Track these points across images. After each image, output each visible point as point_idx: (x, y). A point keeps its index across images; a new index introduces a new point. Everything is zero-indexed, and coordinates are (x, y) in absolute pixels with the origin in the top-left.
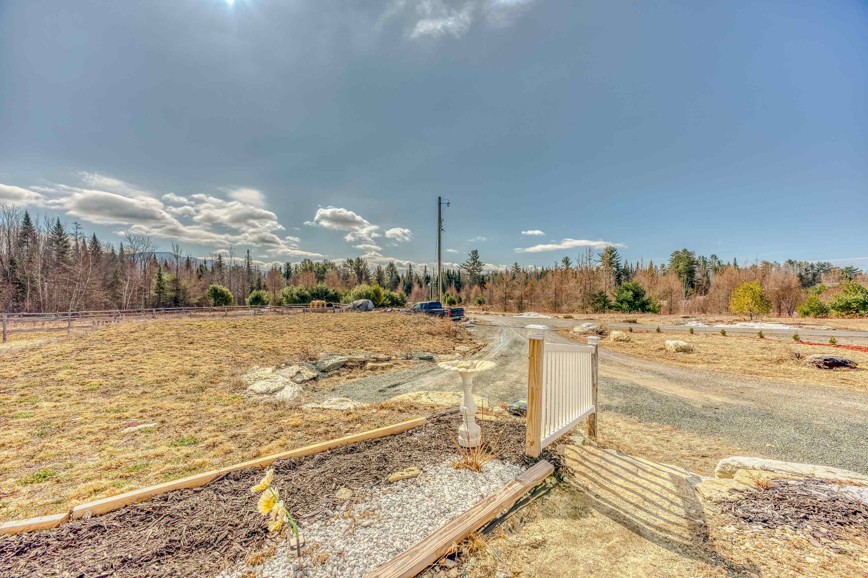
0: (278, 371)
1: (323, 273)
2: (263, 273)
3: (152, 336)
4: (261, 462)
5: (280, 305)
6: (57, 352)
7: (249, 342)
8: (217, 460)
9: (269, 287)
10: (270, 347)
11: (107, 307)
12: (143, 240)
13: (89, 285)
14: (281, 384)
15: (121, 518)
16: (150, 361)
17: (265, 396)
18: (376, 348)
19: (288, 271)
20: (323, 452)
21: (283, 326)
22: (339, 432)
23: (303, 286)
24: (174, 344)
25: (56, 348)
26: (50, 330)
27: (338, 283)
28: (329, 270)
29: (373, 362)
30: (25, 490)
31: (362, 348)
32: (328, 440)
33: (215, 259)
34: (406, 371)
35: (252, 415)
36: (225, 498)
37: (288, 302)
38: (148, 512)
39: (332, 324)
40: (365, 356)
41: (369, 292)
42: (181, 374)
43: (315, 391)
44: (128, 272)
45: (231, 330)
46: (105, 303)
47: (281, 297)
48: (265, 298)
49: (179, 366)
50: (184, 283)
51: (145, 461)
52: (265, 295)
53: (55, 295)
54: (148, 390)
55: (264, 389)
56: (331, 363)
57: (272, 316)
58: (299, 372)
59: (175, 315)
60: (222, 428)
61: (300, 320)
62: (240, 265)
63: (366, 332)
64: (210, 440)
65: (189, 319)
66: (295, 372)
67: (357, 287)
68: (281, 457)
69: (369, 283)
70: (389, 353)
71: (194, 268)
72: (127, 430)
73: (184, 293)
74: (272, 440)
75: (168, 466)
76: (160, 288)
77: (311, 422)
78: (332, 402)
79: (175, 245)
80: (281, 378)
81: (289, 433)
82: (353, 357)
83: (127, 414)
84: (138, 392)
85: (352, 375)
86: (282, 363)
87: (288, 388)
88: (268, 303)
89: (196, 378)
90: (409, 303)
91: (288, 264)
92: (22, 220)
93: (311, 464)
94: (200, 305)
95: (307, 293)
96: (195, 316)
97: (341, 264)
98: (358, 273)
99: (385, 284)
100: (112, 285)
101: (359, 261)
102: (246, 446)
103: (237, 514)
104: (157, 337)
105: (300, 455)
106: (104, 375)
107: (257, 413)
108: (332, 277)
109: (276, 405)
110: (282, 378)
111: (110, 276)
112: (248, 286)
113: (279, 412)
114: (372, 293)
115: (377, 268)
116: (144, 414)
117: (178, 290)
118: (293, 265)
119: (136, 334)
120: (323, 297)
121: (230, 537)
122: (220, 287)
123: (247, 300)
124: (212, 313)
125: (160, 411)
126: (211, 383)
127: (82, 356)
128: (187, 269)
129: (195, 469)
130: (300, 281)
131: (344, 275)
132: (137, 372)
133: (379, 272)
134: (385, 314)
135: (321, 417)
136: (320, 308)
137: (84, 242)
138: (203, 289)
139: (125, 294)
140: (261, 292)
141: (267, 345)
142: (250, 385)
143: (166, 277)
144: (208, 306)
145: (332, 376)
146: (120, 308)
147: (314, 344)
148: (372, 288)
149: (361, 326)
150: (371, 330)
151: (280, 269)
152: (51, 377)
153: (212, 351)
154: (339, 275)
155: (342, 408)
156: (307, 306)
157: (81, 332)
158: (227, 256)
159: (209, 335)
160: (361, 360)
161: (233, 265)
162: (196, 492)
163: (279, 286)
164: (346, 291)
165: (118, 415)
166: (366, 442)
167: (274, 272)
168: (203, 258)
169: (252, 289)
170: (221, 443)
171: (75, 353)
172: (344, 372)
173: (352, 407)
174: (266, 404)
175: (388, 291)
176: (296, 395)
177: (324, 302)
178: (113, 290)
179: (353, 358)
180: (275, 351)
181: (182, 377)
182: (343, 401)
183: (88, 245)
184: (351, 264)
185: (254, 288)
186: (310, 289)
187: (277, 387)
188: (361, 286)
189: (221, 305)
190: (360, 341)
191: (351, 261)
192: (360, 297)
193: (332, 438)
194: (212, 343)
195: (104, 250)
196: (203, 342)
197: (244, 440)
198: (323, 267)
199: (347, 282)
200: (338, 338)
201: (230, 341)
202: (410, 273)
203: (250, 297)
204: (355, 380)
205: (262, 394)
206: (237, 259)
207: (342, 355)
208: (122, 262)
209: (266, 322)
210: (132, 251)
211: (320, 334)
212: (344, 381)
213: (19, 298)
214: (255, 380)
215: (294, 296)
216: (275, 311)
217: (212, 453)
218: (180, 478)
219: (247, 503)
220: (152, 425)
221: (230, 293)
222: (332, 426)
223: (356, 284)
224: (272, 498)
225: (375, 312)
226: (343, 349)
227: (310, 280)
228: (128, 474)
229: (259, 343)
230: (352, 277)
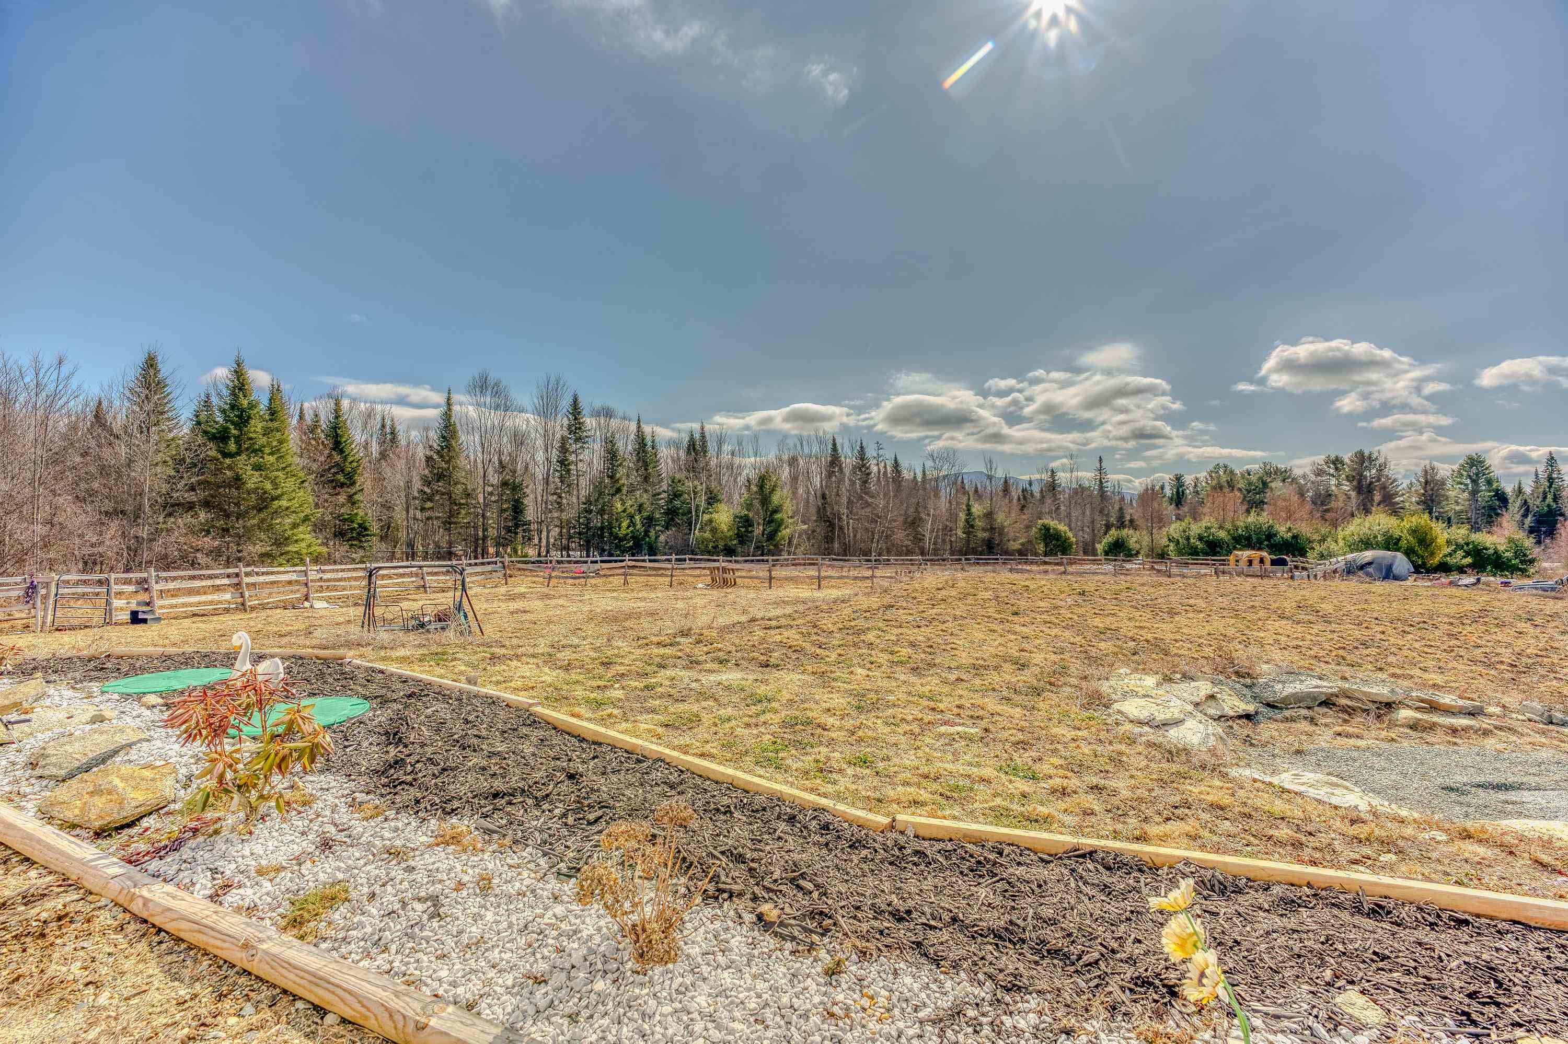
0: (1166, 686)
1: (1262, 492)
2: (1128, 498)
3: (963, 597)
4: (1154, 854)
5: (1163, 558)
6: (865, 607)
7: (1109, 621)
8: (1069, 820)
9: (1140, 522)
10: (1149, 636)
11: (909, 552)
12: (948, 456)
13: (890, 522)
14: (1177, 715)
15: (947, 854)
16: (963, 634)
17: (1146, 729)
18: (1426, 676)
19: (1178, 492)
20: (1293, 885)
21: (1173, 599)
22: (1327, 856)
23: (1212, 520)
24: (991, 611)
25: (865, 602)
26: (856, 578)
27: (1303, 513)
28: (1276, 485)
29: (1418, 709)
30: (850, 771)
31: (1381, 669)
32: (1301, 861)
33: (1046, 477)
34: (1544, 754)
35: (1124, 758)
36: (1090, 893)
37: (1180, 552)
38: (979, 862)
39: (1289, 606)
40: (1393, 691)
41: (1397, 533)
42: (1006, 661)
43: (1252, 745)
44: (931, 504)
45: (1076, 597)
46: (906, 546)
47: (1164, 541)
48: (1132, 543)
49: (1000, 648)
50: (1000, 517)
51: (968, 783)
52: (1133, 538)
53: (859, 536)
54: (964, 677)
55: (1144, 715)
56: (1290, 690)
57: (1147, 577)
58: (1212, 697)
59: (990, 568)
60: (1077, 767)
61: (1211, 590)
62: (1087, 484)
63: (1390, 631)
64: (1057, 782)
65: (1009, 575)
66: (1203, 694)
67: (1357, 521)
68: (1195, 859)
69: (1395, 511)
70: (1475, 696)
71: (1015, 493)
72: (943, 729)
73: (1000, 534)
74: (1169, 819)
75: (998, 801)
76: (970, 526)
77: (1256, 810)
78: (1304, 780)
79: (987, 460)
80: (1175, 702)
81: (1206, 816)
82: (1355, 687)
83: (942, 706)
84: (952, 677)
85: (1350, 730)
86: (1175, 672)
87: (1190, 723)
88: (1138, 553)
89: (1026, 672)
90: (1546, 565)
91: (1178, 478)
92: (830, 446)
93: (1263, 899)
94: (1023, 553)
95: (1222, 534)
96: (1017, 571)
97: (1308, 470)
98: (1359, 489)
99: (1451, 514)
100: (913, 523)
101: (1362, 459)
102: (1120, 812)
103: (1113, 932)
104: (970, 600)
105: (1236, 871)
106: (913, 645)
107: (1135, 758)
108: (1285, 500)
109: (1170, 752)
110: (1179, 702)
111: (912, 510)
112: (1100, 522)
113: (1175, 767)
114: (1405, 535)
115: (1420, 473)
116: (961, 711)
117: (992, 529)
118: (1188, 480)
119: (944, 592)
120: (1261, 543)
121: (1102, 964)
122: (1052, 523)
123: (1100, 547)
124: (1042, 568)
125: (981, 713)
126: (1051, 684)
127: (889, 615)
128: (1005, 496)
129: (1036, 821)
130: (1206, 510)
131: (1318, 495)
132: (948, 648)
133: (1427, 483)
134: (1454, 591)
135: (1279, 806)
136: (1256, 565)
137: (885, 467)
138: (1028, 527)
139: (928, 536)
140: (1125, 532)
141: (1141, 632)
142: (1116, 701)
143: (977, 509)
144: (1036, 554)
145: (1292, 720)
146: (922, 554)
147: (1247, 643)
148: (1406, 524)
149: (1375, 615)
150: (1407, 629)
151: (1162, 488)
152: (863, 637)
153: (1048, 631)
154: (1302, 495)
155: (1335, 801)
156: (1224, 562)
157: (885, 584)
158: (1064, 471)
159: (1041, 604)
160: (1380, 699)
161: (1074, 486)
162: (1042, 860)
163: (1161, 520)
164: (1324, 530)
165: (932, 704)
166: (1420, 909)
167: (1150, 496)
168: (1026, 477)
169: (1108, 527)
170: (1075, 792)
171: (881, 611)
172: (1327, 717)
173: (1363, 807)
174: (1150, 744)
175: (1460, 533)
176: (1212, 741)
177: (1264, 554)
178: (915, 530)
179: (1355, 690)
180: (1160, 648)
181: (1007, 667)
182: (1333, 784)
183: (889, 469)
184: (1336, 469)
185: (1113, 525)
186: (1228, 526)
187: (1168, 716)
188: (1370, 518)
189: (1056, 554)
190: (1373, 651)
191: (1337, 462)
192: (1367, 544)
193: (1314, 863)
194: (1045, 617)
195: (906, 475)
196: (1033, 615)
197: (1116, 801)
198: (1261, 478)
199: (1327, 511)
200: (1309, 637)
201: (1076, 617)
202: (1551, 480)
203: (1105, 541)
204: (1360, 743)
205: (1141, 723)
206: (1080, 474)
207: (1320, 679)
208: (925, 489)
209: (1138, 588)
210: (935, 473)
211: (1260, 623)
212: (1328, 738)
213: (829, 539)
214: (1125, 695)
215: (1192, 541)
216: (1153, 568)
217: (1061, 805)
218: (1016, 827)
219: (1129, 919)
220: (973, 731)
221: (1070, 534)
222: (1310, 834)
223: (1353, 515)
224: (1190, 935)
225: (1422, 585)
226: (1322, 664)
227: (1230, 507)
228: (949, 794)
229: (1128, 629)
230: (1342, 498)
